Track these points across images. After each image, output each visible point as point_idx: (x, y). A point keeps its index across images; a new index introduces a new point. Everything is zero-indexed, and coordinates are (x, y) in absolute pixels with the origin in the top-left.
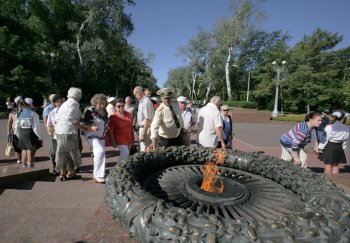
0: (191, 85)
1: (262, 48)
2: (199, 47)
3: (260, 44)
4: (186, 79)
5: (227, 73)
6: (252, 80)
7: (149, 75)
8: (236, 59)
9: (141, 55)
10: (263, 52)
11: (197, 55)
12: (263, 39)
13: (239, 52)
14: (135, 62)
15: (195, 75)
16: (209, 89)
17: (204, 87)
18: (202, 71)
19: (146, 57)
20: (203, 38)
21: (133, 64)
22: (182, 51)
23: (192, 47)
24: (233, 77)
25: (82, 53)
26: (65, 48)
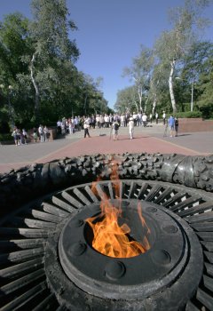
0: (138, 103)
1: (205, 59)
2: (142, 65)
3: (202, 56)
4: (133, 98)
5: (171, 87)
6: (195, 91)
7: (100, 98)
8: (179, 73)
9: (91, 80)
10: (206, 64)
11: (142, 74)
12: (206, 49)
13: (182, 66)
14: (87, 88)
15: (141, 93)
16: (154, 105)
17: (150, 103)
18: (147, 88)
19: (95, 81)
20: (146, 55)
21: (85, 89)
22: (127, 71)
23: (135, 66)
24: (176, 91)
25: (37, 84)
26: (22, 81)
